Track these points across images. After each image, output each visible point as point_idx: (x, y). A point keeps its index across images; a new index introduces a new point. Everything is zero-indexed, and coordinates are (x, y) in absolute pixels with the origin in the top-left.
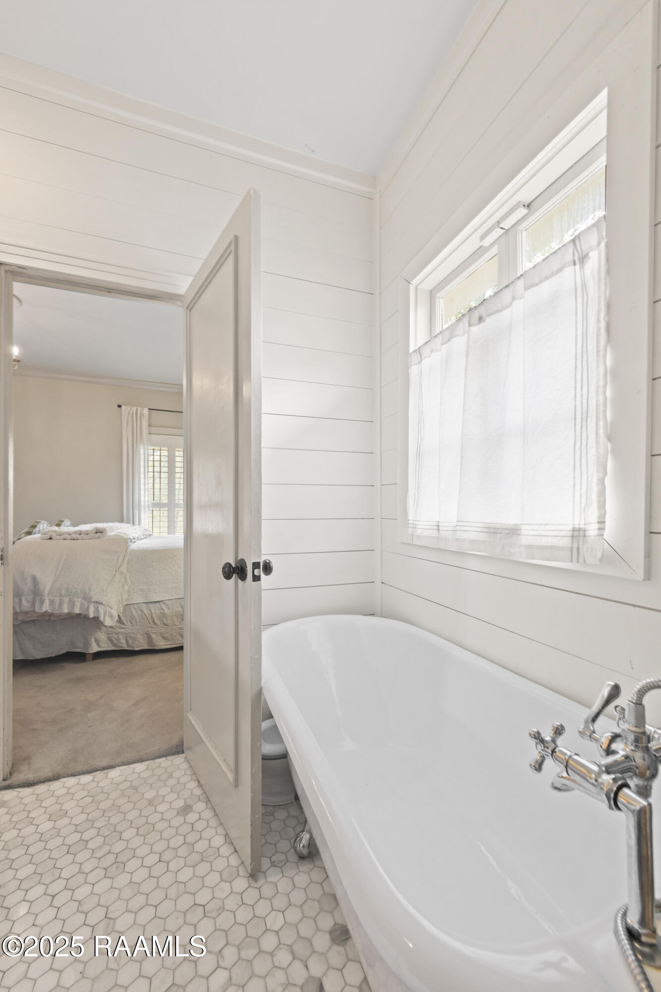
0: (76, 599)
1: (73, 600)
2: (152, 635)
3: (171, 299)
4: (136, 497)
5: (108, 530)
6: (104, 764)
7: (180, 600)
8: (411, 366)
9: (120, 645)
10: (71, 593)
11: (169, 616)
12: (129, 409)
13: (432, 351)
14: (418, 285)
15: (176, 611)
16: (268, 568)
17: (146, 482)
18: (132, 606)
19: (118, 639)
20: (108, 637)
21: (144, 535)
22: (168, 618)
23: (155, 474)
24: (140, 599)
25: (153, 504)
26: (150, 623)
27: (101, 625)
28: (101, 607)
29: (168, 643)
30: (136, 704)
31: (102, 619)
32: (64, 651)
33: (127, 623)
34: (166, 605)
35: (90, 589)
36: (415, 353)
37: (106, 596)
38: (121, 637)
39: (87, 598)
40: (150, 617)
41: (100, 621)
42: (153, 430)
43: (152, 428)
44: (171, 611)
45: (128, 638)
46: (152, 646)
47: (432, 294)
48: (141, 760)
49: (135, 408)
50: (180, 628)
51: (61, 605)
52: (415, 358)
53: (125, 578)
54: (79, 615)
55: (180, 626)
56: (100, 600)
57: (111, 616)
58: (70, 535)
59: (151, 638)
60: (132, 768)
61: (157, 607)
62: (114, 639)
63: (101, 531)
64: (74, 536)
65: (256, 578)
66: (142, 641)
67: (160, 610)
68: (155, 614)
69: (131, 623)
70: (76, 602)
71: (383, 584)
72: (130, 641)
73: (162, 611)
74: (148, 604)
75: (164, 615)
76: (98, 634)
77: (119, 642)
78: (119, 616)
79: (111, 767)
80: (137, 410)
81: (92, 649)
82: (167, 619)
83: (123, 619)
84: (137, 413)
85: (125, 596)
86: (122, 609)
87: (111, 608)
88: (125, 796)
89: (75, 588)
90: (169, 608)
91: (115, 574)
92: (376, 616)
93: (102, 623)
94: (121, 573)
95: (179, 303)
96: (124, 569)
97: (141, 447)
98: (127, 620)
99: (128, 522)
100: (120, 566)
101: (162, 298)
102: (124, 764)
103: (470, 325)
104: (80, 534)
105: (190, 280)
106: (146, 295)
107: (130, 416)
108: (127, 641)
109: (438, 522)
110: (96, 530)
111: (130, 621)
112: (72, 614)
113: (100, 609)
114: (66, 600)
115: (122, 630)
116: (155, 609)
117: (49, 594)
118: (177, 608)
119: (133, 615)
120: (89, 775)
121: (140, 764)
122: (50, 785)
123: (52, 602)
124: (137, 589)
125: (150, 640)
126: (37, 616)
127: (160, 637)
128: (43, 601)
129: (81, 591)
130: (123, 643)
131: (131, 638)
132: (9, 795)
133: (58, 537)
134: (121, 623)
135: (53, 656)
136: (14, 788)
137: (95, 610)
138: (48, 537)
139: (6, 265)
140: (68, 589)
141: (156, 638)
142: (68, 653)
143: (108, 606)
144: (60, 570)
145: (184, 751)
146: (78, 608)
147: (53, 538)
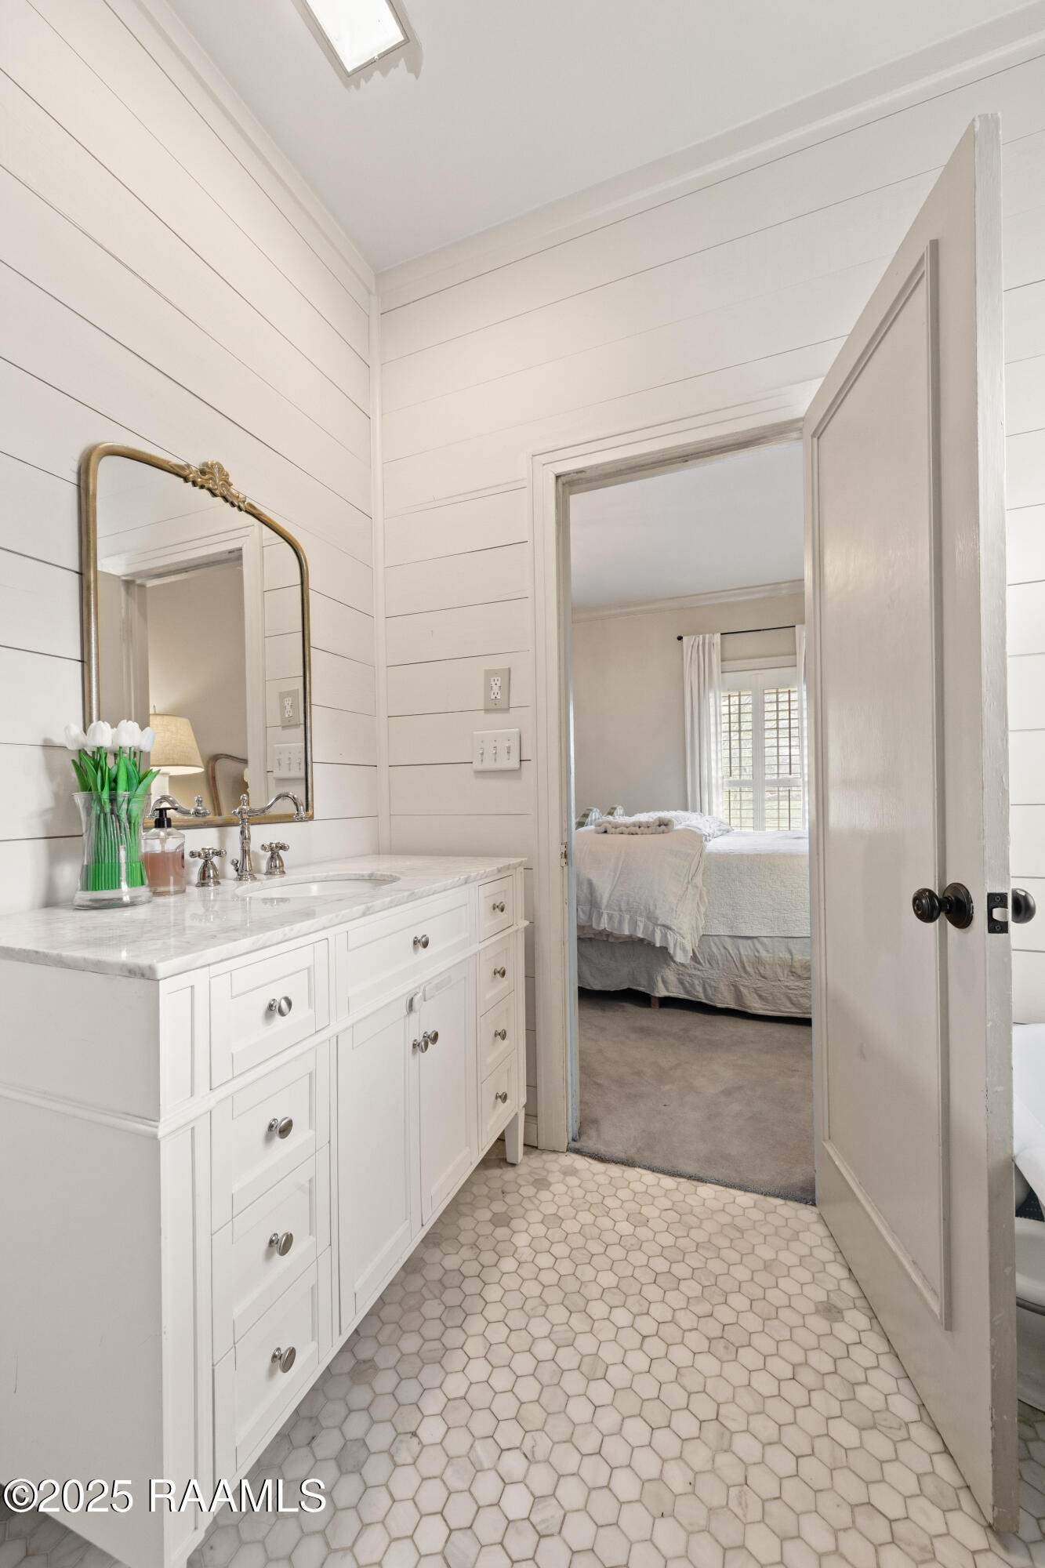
0: (638, 918)
1: (634, 919)
2: (742, 989)
3: (782, 433)
4: (705, 772)
5: (675, 822)
6: (691, 1169)
7: (786, 940)
9: (695, 993)
10: (632, 908)
11: (769, 964)
12: (692, 640)
15: (781, 958)
17: (719, 748)
18: (710, 937)
19: (693, 985)
20: (678, 978)
21: (720, 830)
22: (767, 966)
23: (732, 734)
24: (723, 930)
25: (730, 782)
26: (738, 969)
27: (670, 960)
29: (768, 1007)
30: (727, 1092)
31: (671, 951)
32: (624, 987)
33: (705, 962)
34: (762, 944)
35: (655, 906)
37: (675, 918)
38: (696, 982)
39: (651, 918)
40: (738, 959)
41: (669, 954)
42: (729, 665)
43: (725, 663)
44: (771, 955)
45: (707, 986)
46: (741, 1006)
48: (743, 1188)
49: (701, 636)
50: (787, 986)
51: (621, 923)
53: (701, 894)
54: (642, 940)
55: (788, 984)
56: (668, 923)
57: (684, 950)
58: (627, 827)
59: (742, 996)
60: (731, 1194)
61: (749, 947)
62: (686, 983)
63: (664, 823)
64: (633, 829)
65: (997, 927)
66: (726, 994)
67: (753, 951)
68: (746, 955)
69: (710, 964)
70: (638, 922)
72: (710, 992)
73: (757, 954)
74: (735, 939)
75: (759, 960)
76: (666, 971)
77: (694, 989)
78: (693, 950)
80: (704, 639)
81: (658, 992)
82: (765, 968)
83: (698, 955)
84: (704, 643)
85: (702, 923)
86: (697, 940)
87: (683, 938)
88: (726, 1236)
89: (636, 902)
90: (767, 951)
91: (687, 888)
93: (672, 958)
94: (695, 886)
96: (698, 880)
97: (711, 695)
98: (704, 957)
99: (694, 811)
100: (694, 876)
101: (765, 439)
102: (718, 1183)
104: (640, 827)
107: (695, 649)
108: (704, 990)
110: (658, 821)
111: (709, 962)
112: (632, 937)
113: (668, 936)
114: (627, 917)
115: (698, 973)
116: (746, 949)
117: (607, 906)
118: (782, 952)
119: (713, 952)
120: (673, 1178)
121: (742, 1193)
122: (624, 1171)
123: (610, 917)
124: (718, 913)
125: (739, 996)
126: (594, 934)
127: (755, 995)
128: (600, 915)
129: (644, 907)
130: (699, 992)
131: (710, 986)
132: (580, 1162)
133: (613, 830)
134: (696, 962)
135: (612, 990)
136: (585, 1156)
137: (662, 937)
138: (604, 830)
139: (564, 475)
140: (628, 903)
141: (748, 995)
142: (629, 989)
143: (680, 934)
144: (618, 875)
145: (816, 1202)
146: (641, 930)
147: (608, 831)
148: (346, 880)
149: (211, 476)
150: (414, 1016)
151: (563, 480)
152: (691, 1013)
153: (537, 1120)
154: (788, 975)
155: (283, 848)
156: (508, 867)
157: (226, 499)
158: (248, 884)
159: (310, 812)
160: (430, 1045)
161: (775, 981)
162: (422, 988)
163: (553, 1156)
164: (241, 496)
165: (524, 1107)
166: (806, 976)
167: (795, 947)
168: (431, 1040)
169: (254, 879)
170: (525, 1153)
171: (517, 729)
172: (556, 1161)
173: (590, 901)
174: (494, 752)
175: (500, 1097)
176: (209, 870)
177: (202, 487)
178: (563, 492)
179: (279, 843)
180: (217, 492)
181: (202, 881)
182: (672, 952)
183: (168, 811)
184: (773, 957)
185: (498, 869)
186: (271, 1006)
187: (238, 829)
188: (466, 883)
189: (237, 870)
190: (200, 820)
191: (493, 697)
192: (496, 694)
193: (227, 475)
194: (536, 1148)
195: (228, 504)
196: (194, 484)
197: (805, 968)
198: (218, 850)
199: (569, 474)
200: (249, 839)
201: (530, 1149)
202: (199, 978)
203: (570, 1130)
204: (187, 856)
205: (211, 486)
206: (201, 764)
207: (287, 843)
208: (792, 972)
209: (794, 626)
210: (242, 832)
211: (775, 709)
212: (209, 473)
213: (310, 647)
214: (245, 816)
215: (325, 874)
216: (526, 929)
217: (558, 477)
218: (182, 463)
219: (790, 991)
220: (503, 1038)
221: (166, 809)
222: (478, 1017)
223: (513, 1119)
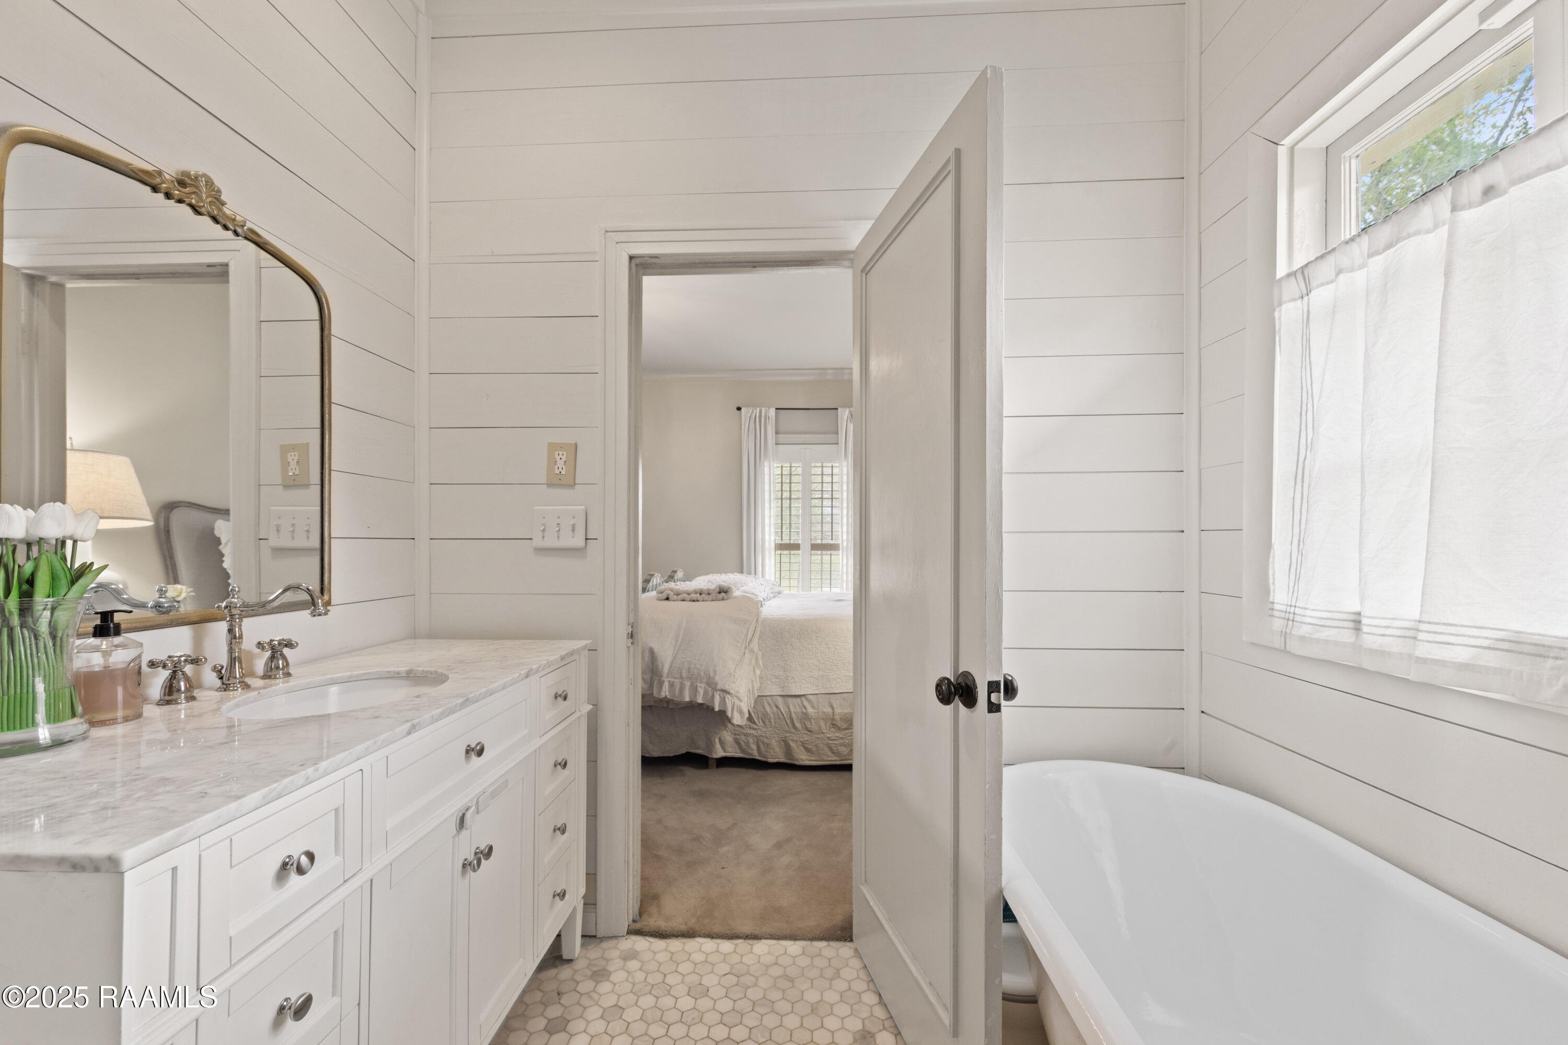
0: (698, 684)
1: (695, 685)
2: (791, 743)
3: (836, 260)
4: (759, 536)
5: (734, 589)
6: (747, 929)
7: (829, 696)
8: (1280, 304)
9: (750, 751)
10: (693, 675)
11: (814, 719)
12: (751, 411)
13: (1339, 272)
14: (1297, 144)
15: (824, 713)
16: (1010, 690)
17: (772, 514)
18: (764, 698)
19: (748, 744)
20: (735, 739)
21: (773, 593)
22: (813, 721)
23: (784, 501)
24: (776, 691)
25: (781, 545)
26: (788, 725)
27: (727, 721)
28: (728, 697)
29: (813, 758)
30: (779, 846)
32: (683, 751)
33: (759, 722)
34: (809, 702)
35: (715, 672)
36: (1293, 279)
37: (733, 683)
38: (751, 740)
39: (711, 684)
40: (788, 716)
41: (728, 717)
42: (782, 438)
43: (780, 436)
44: (816, 711)
45: (760, 743)
46: (790, 759)
47: (1331, 155)
48: (793, 937)
49: (758, 409)
50: (828, 738)
51: (682, 690)
52: (1292, 288)
53: (757, 658)
54: (702, 706)
55: (829, 735)
56: (727, 687)
57: (741, 712)
58: (689, 594)
59: (790, 748)
60: (782, 946)
61: (798, 705)
62: (742, 742)
63: (725, 590)
64: (694, 596)
65: (994, 708)
66: (777, 749)
67: (801, 709)
68: (795, 712)
69: (764, 723)
70: (699, 688)
71: (1203, 714)
72: (762, 748)
73: (804, 711)
74: (786, 699)
75: (805, 716)
76: (724, 733)
77: (749, 747)
78: (749, 711)
79: (756, 937)
80: (761, 412)
81: (716, 753)
82: (811, 722)
83: (753, 715)
84: (760, 416)
85: (757, 685)
86: (752, 702)
87: (741, 701)
88: (779, 989)
89: (697, 669)
90: (813, 707)
91: (745, 652)
92: (1188, 775)
93: (729, 720)
94: (752, 651)
95: (846, 263)
96: (755, 645)
97: (766, 464)
98: (758, 717)
99: (749, 573)
100: (751, 641)
101: (822, 260)
102: (772, 937)
103: (1454, 208)
104: (701, 594)
105: (866, 226)
106: (801, 261)
107: (752, 421)
108: (758, 748)
109: (1359, 614)
110: (720, 588)
111: (762, 720)
112: (693, 703)
113: (727, 700)
114: (688, 684)
115: (752, 732)
116: (795, 707)
117: (668, 674)
118: (825, 707)
119: (766, 712)
120: (730, 941)
121: (792, 942)
122: (684, 943)
123: (672, 685)
124: (771, 675)
125: (788, 750)
126: (655, 702)
127: (802, 748)
128: (661, 684)
129: (704, 673)
130: (753, 750)
131: (763, 743)
132: (640, 943)
133: (675, 597)
134: (751, 722)
135: (672, 755)
136: (646, 935)
137: (720, 703)
138: (665, 597)
139: (638, 257)
140: (689, 670)
141: (796, 748)
142: (688, 753)
143: (737, 697)
144: (679, 642)
145: (854, 938)
146: (701, 697)
147: (670, 598)
148: (376, 679)
149: (194, 189)
150: (464, 832)
151: (638, 261)
152: (745, 770)
153: (596, 908)
154: (830, 728)
155: (289, 644)
156: (572, 653)
157: (215, 220)
158: (238, 695)
159: (326, 597)
160: (483, 861)
161: (819, 734)
162: (474, 802)
163: (612, 943)
164: (238, 218)
165: (583, 898)
166: (844, 727)
167: (836, 702)
168: (484, 855)
169: (247, 687)
170: (583, 945)
171: (584, 507)
172: (616, 948)
173: (652, 671)
174: (557, 529)
175: (558, 895)
176: (179, 682)
177: (180, 201)
178: (636, 273)
179: (283, 640)
180: (203, 210)
181: (167, 698)
182: (729, 715)
183: (115, 614)
184: (818, 712)
185: (561, 656)
186: (285, 865)
187: (223, 626)
188: (527, 677)
189: (221, 678)
190: (164, 618)
191: (557, 472)
192: (560, 468)
193: (219, 191)
194: (595, 936)
195: (219, 227)
196: (168, 196)
197: (844, 720)
198: (194, 657)
199: (643, 257)
200: (241, 637)
201: (588, 940)
202: (184, 856)
203: (631, 912)
204: (145, 668)
205: (193, 201)
206: (150, 517)
207: (294, 640)
208: (833, 725)
209: (837, 409)
210: (230, 631)
211: (821, 481)
212: (191, 185)
213: (330, 403)
214: (234, 611)
215: (348, 674)
216: (589, 713)
217: (631, 258)
218: (150, 168)
219: (831, 742)
220: (563, 832)
221: (112, 612)
222: (537, 816)
223: (571, 913)
